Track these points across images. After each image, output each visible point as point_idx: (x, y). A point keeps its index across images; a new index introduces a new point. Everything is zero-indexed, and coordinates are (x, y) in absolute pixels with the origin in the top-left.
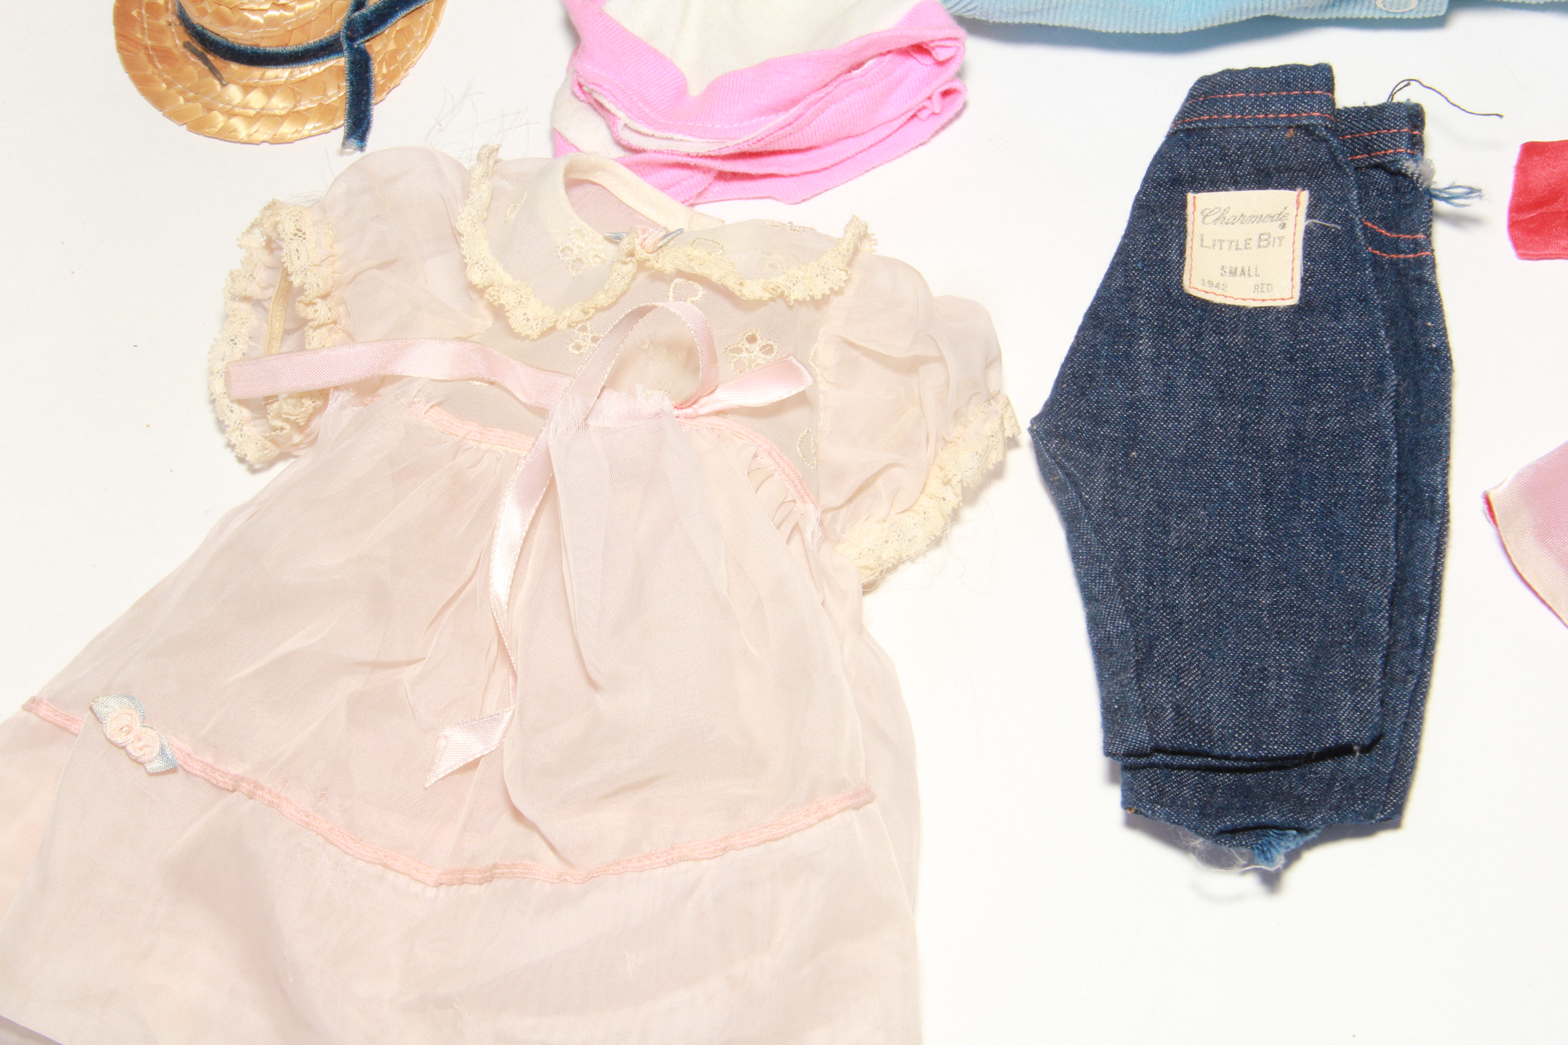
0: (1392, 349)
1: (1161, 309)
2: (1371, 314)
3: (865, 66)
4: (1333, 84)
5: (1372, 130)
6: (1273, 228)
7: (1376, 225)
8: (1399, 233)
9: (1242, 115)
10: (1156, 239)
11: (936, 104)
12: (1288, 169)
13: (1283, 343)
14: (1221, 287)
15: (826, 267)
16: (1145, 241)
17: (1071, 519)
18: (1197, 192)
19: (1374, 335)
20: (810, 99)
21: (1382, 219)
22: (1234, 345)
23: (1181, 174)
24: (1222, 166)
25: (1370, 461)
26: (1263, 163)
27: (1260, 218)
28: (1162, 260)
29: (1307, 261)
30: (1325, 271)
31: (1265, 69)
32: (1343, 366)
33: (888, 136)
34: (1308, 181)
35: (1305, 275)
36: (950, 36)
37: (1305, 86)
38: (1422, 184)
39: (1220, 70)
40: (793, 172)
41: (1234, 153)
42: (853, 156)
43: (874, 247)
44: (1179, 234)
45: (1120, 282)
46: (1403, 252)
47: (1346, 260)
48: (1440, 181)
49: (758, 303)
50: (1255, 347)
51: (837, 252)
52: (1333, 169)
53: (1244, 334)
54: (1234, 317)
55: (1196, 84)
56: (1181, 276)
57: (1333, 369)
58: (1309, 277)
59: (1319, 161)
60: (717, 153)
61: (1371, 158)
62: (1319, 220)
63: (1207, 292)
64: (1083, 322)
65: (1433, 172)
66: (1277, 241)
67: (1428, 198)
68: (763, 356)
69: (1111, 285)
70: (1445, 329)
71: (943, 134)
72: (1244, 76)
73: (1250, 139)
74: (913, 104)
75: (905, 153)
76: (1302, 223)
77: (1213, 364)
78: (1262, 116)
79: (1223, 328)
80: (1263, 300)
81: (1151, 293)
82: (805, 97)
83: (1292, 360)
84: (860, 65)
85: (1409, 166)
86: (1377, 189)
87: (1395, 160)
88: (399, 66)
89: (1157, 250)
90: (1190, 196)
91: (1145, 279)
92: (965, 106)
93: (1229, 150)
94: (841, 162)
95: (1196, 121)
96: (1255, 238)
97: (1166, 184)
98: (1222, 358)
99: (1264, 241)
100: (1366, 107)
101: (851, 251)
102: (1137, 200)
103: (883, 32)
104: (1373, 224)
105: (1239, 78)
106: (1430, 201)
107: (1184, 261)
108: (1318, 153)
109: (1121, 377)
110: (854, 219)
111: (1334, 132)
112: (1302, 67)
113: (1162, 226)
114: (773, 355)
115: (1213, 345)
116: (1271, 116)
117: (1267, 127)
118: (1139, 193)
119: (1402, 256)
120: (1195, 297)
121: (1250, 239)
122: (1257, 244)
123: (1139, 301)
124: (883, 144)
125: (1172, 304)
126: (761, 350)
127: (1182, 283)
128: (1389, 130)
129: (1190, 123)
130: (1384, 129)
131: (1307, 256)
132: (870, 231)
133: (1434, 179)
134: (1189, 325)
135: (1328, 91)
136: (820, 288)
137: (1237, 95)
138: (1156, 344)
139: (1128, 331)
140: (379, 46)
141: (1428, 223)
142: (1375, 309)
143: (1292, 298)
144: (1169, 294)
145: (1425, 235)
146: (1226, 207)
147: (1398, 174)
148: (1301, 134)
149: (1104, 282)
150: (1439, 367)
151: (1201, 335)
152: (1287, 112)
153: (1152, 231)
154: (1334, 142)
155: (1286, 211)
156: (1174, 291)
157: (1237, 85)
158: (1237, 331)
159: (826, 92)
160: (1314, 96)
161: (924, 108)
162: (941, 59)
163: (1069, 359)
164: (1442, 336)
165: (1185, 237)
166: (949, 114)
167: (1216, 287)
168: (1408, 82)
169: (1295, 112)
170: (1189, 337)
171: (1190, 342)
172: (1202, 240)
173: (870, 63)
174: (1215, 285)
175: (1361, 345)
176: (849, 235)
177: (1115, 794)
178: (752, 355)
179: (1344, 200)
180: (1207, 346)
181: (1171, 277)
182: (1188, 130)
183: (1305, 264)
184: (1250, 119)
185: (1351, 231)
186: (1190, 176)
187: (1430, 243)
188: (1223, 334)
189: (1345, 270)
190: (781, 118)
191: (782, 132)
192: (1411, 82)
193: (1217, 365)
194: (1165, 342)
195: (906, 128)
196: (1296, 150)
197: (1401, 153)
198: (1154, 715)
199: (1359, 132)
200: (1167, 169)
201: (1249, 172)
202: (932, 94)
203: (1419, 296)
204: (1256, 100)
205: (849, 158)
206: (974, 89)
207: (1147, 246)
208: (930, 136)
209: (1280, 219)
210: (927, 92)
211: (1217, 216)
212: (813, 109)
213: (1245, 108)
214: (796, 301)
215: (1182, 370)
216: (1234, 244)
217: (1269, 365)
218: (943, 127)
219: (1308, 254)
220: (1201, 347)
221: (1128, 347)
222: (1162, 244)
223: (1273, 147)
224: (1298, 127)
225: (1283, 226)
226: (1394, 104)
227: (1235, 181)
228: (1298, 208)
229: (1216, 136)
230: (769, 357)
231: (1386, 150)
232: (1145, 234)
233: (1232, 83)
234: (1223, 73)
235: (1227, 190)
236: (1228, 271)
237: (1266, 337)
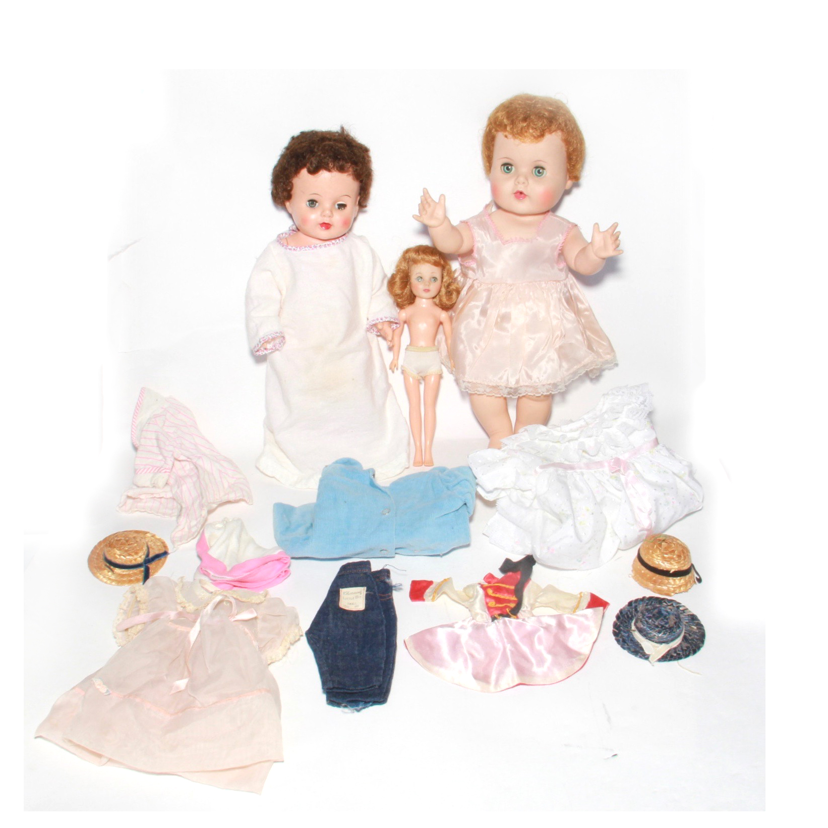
0: (385, 616)
1: (334, 610)
2: (380, 610)
5: (379, 575)
6: (359, 594)
9: (351, 571)
10: (333, 597)
11: (283, 574)
12: (362, 583)
13: (361, 617)
15: (260, 597)
16: (331, 597)
17: (315, 651)
19: (381, 614)
21: (382, 592)
22: (350, 617)
23: (339, 585)
24: (347, 582)
25: (380, 637)
26: (356, 581)
27: (356, 593)
28: (335, 601)
30: (370, 602)
32: (374, 620)
33: (273, 580)
34: (366, 584)
35: (366, 603)
36: (287, 559)
37: (364, 565)
38: (390, 584)
41: (350, 579)
44: (338, 596)
45: (325, 605)
46: (386, 598)
47: (374, 599)
48: (393, 583)
50: (355, 618)
52: (371, 582)
53: (353, 615)
54: (351, 612)
55: (342, 565)
57: (372, 621)
59: (368, 581)
61: (379, 580)
62: (369, 592)
63: (344, 607)
64: (317, 613)
65: (392, 581)
66: (360, 597)
71: (285, 581)
73: (353, 577)
74: (278, 573)
76: (365, 593)
78: (355, 571)
80: (357, 609)
81: (332, 607)
83: (363, 620)
84: (267, 563)
85: (387, 581)
86: (381, 585)
87: (384, 580)
88: (156, 571)
89: (334, 599)
90: (341, 589)
91: (331, 604)
92: (290, 574)
97: (335, 587)
98: (348, 619)
99: (357, 597)
100: (378, 570)
106: (392, 587)
107: (339, 601)
108: (368, 579)
109: (326, 622)
111: (371, 574)
112: (363, 561)
113: (334, 595)
115: (346, 617)
116: (357, 571)
117: (357, 574)
120: (342, 608)
121: (354, 597)
123: (329, 608)
125: (337, 609)
127: (339, 605)
128: (383, 574)
129: (341, 573)
134: (340, 613)
135: (370, 567)
136: (258, 601)
137: (350, 568)
138: (333, 616)
139: (327, 613)
140: (152, 566)
141: (391, 591)
143: (363, 608)
144: (336, 607)
145: (391, 594)
146: (348, 591)
147: (385, 583)
148: (364, 575)
151: (343, 615)
152: (361, 570)
154: (371, 576)
155: (361, 591)
157: (350, 565)
158: (351, 614)
160: (366, 568)
161: (281, 574)
162: (284, 563)
165: (340, 597)
166: (287, 575)
167: (347, 606)
168: (386, 565)
169: (364, 571)
170: (341, 615)
172: (343, 597)
175: (378, 616)
177: (324, 697)
179: (374, 588)
180: (344, 617)
181: (337, 604)
182: (340, 575)
183: (366, 601)
184: (353, 572)
185: (375, 594)
188: (348, 615)
189: (374, 601)
190: (248, 573)
193: (347, 621)
194: (335, 616)
196: (363, 579)
197: (386, 579)
198: (333, 682)
199: (377, 575)
200: (335, 584)
201: (353, 583)
202: (283, 571)
206: (292, 569)
207: (331, 599)
208: (282, 581)
209: (360, 593)
210: (281, 571)
211: (347, 593)
212: (255, 572)
215: (339, 621)
216: (350, 598)
217: (358, 621)
218: (285, 579)
219: (366, 599)
223: (358, 578)
226: (383, 569)
227: (351, 585)
228: (364, 590)
229: (347, 576)
231: (382, 579)
234: (347, 563)
235: (349, 587)
236: (349, 603)
237: (357, 616)
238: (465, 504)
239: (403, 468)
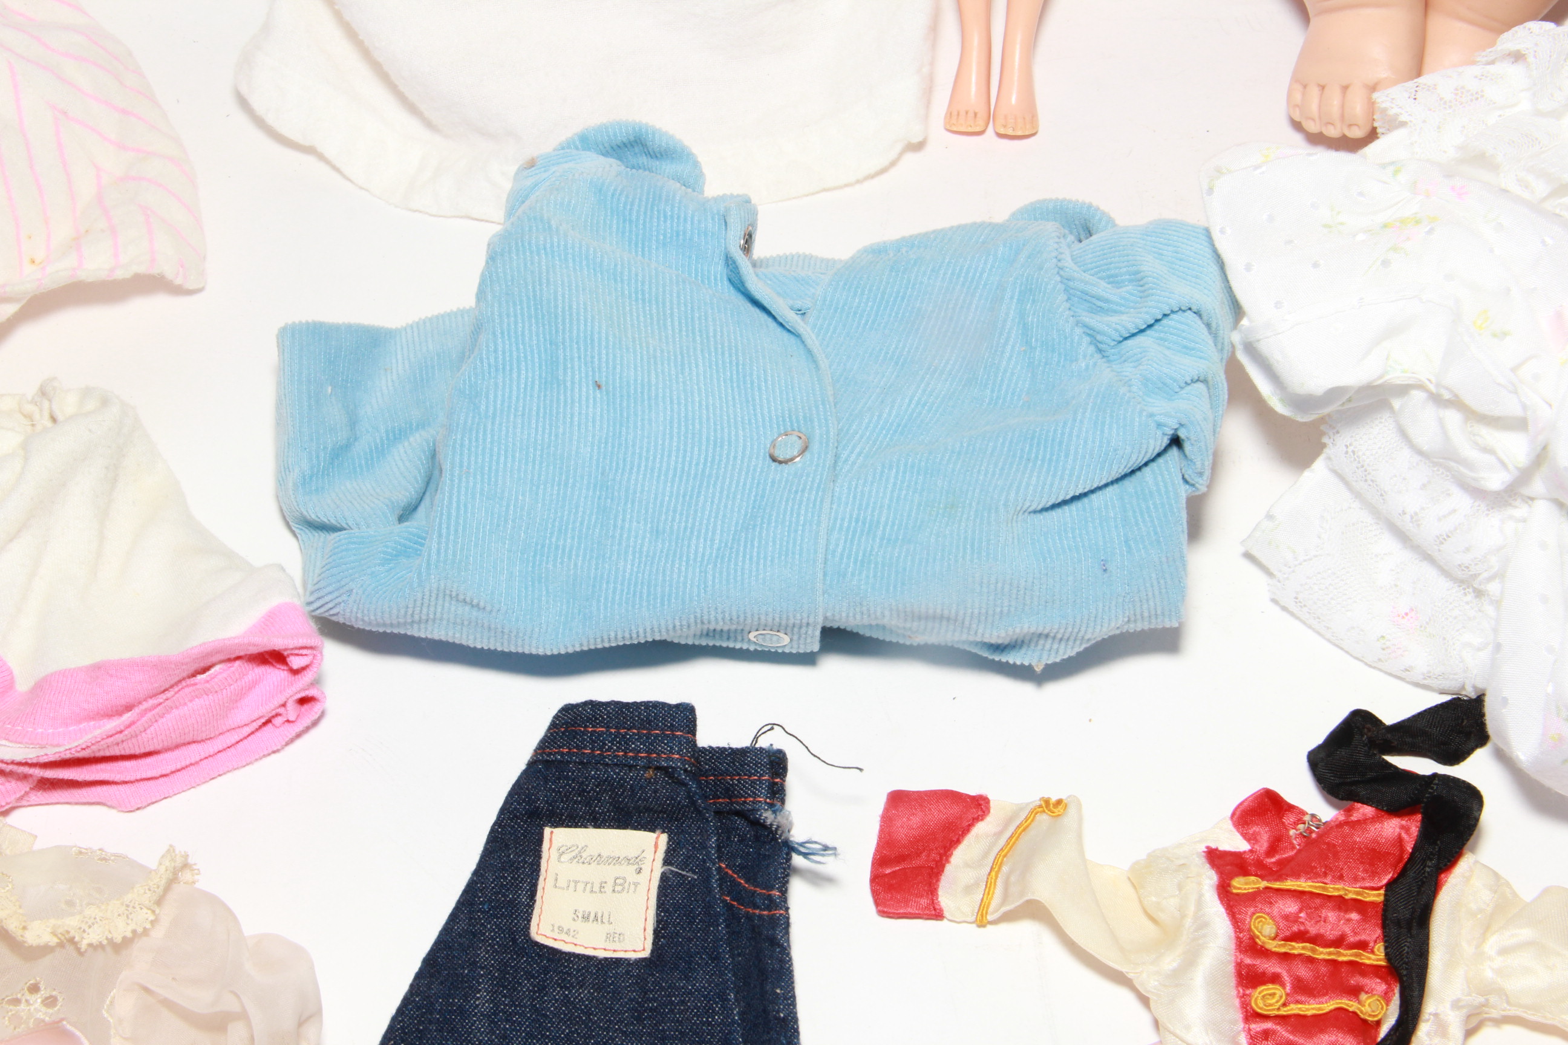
0: (740, 1014)
1: (504, 958)
2: (722, 974)
3: (212, 671)
4: (695, 726)
5: (734, 775)
6: (629, 872)
7: (736, 873)
8: (756, 887)
9: (602, 751)
10: (506, 878)
11: (292, 711)
12: (648, 809)
13: (631, 1000)
14: (572, 933)
15: (132, 905)
16: (494, 880)
18: (556, 827)
19: (724, 999)
20: (145, 705)
21: (742, 867)
22: (579, 1001)
23: (538, 807)
24: (581, 801)
26: (622, 802)
27: (617, 860)
28: (511, 901)
29: (661, 912)
30: (679, 923)
31: (628, 704)
32: (690, 1030)
33: (238, 742)
34: (669, 823)
35: (658, 926)
36: (304, 645)
37: (666, 726)
38: (781, 836)
39: (583, 700)
40: (127, 779)
41: (592, 789)
42: (197, 763)
43: (196, 877)
44: (532, 873)
45: (463, 925)
46: (758, 907)
47: (700, 913)
48: (797, 835)
49: (45, 950)
50: (602, 1003)
51: (147, 887)
52: (693, 813)
53: (592, 988)
54: (583, 968)
55: (560, 711)
56: (529, 921)
57: (681, 1033)
58: (662, 929)
59: (679, 804)
60: (35, 761)
61: (732, 803)
62: (677, 867)
63: (555, 940)
64: (421, 969)
65: (791, 824)
66: (632, 887)
67: (785, 850)
68: (44, 1009)
69: (453, 928)
70: (794, 997)
71: (299, 743)
72: (605, 709)
73: (608, 777)
74: (266, 710)
75: (257, 760)
76: (658, 869)
77: (554, 1023)
78: (621, 754)
79: (569, 981)
80: (614, 951)
81: (495, 939)
82: (140, 703)
83: (639, 1019)
84: (205, 670)
85: (768, 816)
86: (739, 835)
87: (754, 810)
89: (507, 891)
90: (547, 831)
91: (490, 923)
92: (322, 714)
93: (587, 786)
94: (183, 768)
95: (556, 753)
96: (611, 883)
97: (524, 816)
98: (565, 1015)
99: (620, 885)
100: (730, 748)
101: (162, 888)
102: (493, 831)
103: (229, 639)
104: (733, 872)
105: (601, 711)
106: (788, 854)
107: (534, 904)
108: (678, 796)
109: (453, 1034)
110: (171, 849)
111: (695, 776)
112: (664, 705)
113: (514, 863)
114: (56, 1009)
115: (557, 1000)
116: (631, 754)
117: (625, 765)
118: (495, 824)
119: (757, 912)
120: (542, 945)
121: (606, 883)
122: (612, 889)
123: (481, 948)
124: (232, 749)
125: (516, 953)
126: (43, 1002)
127: (529, 928)
128: (750, 776)
129: (549, 754)
130: (745, 775)
131: (661, 906)
132: (190, 861)
133: (792, 832)
134: (533, 976)
135: (689, 733)
136: (121, 930)
137: (598, 730)
138: (495, 999)
139: (466, 982)
141: (784, 878)
142: (726, 969)
143: (644, 950)
144: (514, 940)
145: (781, 891)
146: (583, 845)
147: (758, 825)
148: (661, 774)
149: (447, 923)
150: (786, 1039)
151: (544, 988)
152: (646, 752)
153: (503, 869)
154: (694, 786)
155: (644, 855)
156: (520, 937)
157: (598, 719)
158: (584, 984)
159: (165, 697)
160: (674, 737)
161: (278, 715)
162: (295, 667)
163: (400, 1011)
164: (790, 1005)
165: (538, 876)
166: (306, 721)
167: (567, 933)
168: (772, 726)
169: (655, 753)
170: (531, 991)
171: (532, 996)
172: (556, 880)
173: (217, 668)
174: (565, 930)
175: (710, 1009)
176: (163, 869)
178: (32, 1008)
179: (704, 846)
180: (550, 1001)
181: (518, 922)
182: (547, 761)
183: (658, 915)
184: (609, 755)
185: (707, 880)
186: (548, 810)
187: (785, 901)
188: (568, 988)
189: (698, 924)
190: (114, 724)
191: (111, 739)
192: (775, 727)
193: (558, 1024)
194: (505, 996)
195: (258, 734)
196: (655, 791)
197: (760, 802)
199: (721, 775)
200: (524, 801)
201: (608, 810)
202: (286, 702)
203: (771, 957)
204: (616, 737)
205: (191, 764)
206: (332, 697)
207: (496, 885)
208: (284, 743)
209: (636, 862)
210: (281, 699)
211: (574, 854)
212: (149, 715)
213: (605, 744)
214: (90, 945)
215: (521, 1028)
216: (589, 886)
217: (616, 1024)
218: (299, 736)
219: (662, 904)
220: (544, 1003)
221: (464, 1001)
222: (513, 884)
223: (632, 786)
224: (658, 768)
225: (639, 871)
226: (756, 749)
227: (595, 818)
228: (655, 852)
229: (574, 771)
230: (50, 1011)
231: (746, 798)
232: (495, 872)
233: (593, 716)
234: (586, 703)
235: (586, 827)
236: (580, 915)
237: (614, 993)
238: (1176, 442)
239: (899, 147)
